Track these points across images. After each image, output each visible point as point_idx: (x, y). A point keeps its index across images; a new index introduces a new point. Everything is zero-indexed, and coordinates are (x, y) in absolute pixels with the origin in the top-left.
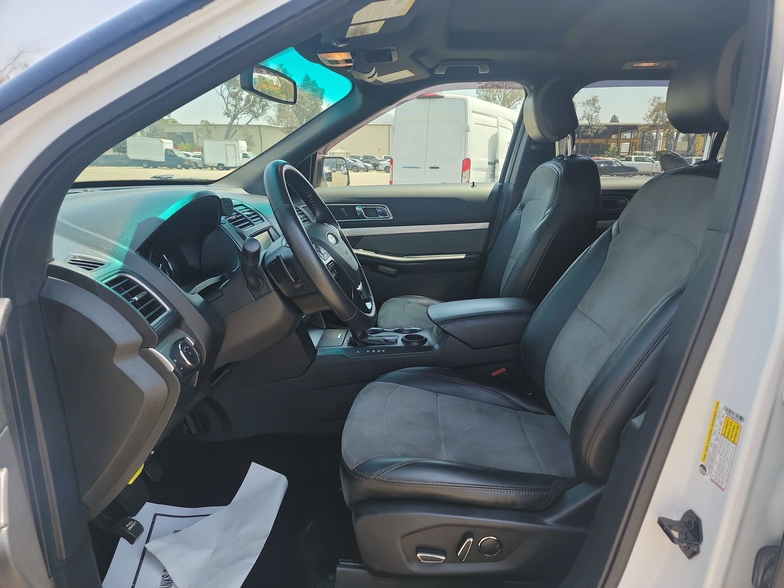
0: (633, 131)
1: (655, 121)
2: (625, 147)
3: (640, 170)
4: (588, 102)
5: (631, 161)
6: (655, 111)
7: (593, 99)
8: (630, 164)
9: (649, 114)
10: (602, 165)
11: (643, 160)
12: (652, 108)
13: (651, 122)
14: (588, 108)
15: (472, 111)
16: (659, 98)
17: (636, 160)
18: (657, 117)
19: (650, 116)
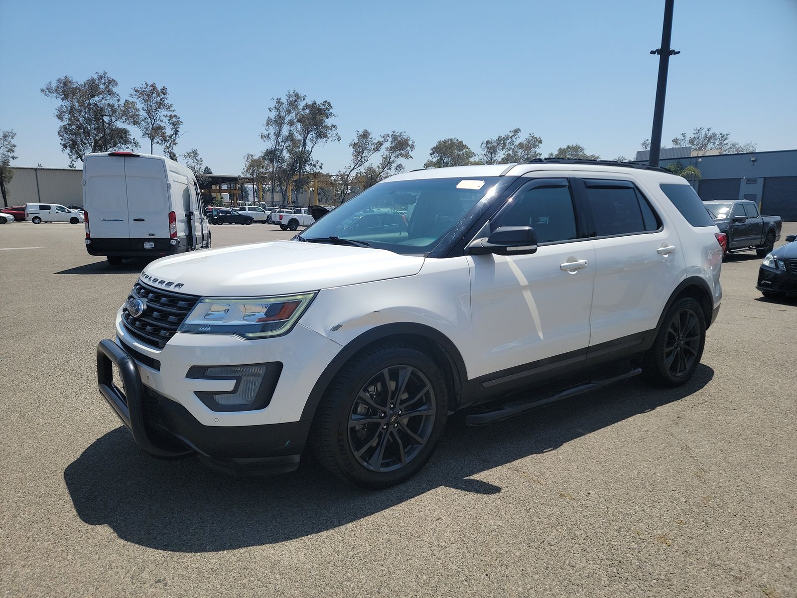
0: (231, 183)
1: (252, 175)
2: (226, 197)
3: (255, 218)
4: (189, 154)
5: (245, 210)
6: (250, 166)
7: (193, 152)
8: (244, 213)
9: (246, 169)
10: (221, 214)
11: (254, 210)
12: (248, 164)
13: (248, 176)
14: (190, 160)
15: (170, 171)
16: (252, 156)
17: (250, 209)
18: (253, 172)
19: (247, 171)
